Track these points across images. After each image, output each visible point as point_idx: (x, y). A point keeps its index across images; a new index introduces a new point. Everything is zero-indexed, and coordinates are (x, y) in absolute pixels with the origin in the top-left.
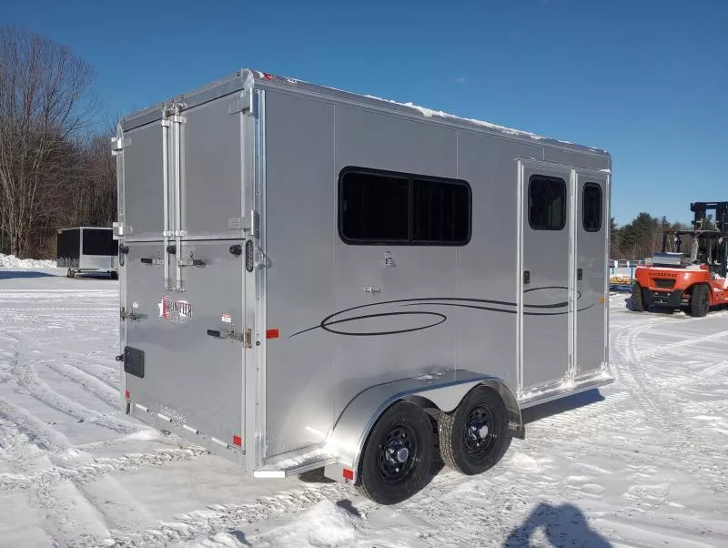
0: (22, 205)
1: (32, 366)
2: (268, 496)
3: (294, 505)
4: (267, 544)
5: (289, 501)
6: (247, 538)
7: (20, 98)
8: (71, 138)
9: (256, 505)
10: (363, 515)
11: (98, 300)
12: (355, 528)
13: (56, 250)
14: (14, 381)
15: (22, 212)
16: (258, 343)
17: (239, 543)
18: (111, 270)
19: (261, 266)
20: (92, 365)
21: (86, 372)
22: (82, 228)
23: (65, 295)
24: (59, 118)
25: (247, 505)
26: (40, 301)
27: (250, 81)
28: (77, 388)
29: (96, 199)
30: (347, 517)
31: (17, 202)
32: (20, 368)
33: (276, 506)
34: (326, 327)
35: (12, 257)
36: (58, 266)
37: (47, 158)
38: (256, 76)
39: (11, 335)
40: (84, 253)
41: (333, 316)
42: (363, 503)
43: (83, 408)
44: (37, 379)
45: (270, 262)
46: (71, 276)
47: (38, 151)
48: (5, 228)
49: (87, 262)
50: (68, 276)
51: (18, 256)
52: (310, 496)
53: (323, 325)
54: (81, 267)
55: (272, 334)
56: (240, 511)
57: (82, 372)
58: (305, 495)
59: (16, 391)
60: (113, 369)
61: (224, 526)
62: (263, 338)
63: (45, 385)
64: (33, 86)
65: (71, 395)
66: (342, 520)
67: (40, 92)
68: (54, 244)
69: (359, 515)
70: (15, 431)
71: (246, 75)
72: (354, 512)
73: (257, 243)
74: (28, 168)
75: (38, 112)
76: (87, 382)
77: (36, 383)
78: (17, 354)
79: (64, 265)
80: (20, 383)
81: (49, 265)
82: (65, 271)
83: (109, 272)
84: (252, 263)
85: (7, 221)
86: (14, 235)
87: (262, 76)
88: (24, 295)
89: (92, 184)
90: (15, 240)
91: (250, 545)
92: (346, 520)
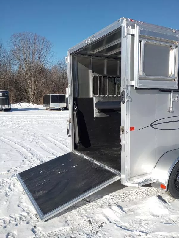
0: (33, 88)
1: (39, 138)
2: (127, 191)
3: (138, 196)
4: (132, 213)
5: (136, 194)
6: (124, 209)
7: (31, 54)
8: (46, 67)
9: (123, 195)
10: (169, 203)
11: (56, 117)
12: (168, 209)
13: (43, 102)
14: (34, 142)
15: (33, 90)
16: (127, 133)
17: (121, 211)
18: (59, 107)
19: (128, 101)
20: (57, 137)
21: (56, 140)
22: (50, 94)
23: (46, 115)
24: (43, 60)
25: (120, 194)
26: (39, 117)
27: (124, 22)
28: (53, 145)
29: (53, 86)
30: (164, 204)
31: (32, 87)
32: (35, 138)
33: (131, 196)
34: (152, 126)
35: (31, 104)
36: (44, 106)
37: (40, 73)
38: (127, 20)
39: (32, 127)
40: (51, 102)
41: (155, 121)
42: (167, 197)
43: (56, 152)
44: (41, 142)
45: (131, 99)
46: (47, 109)
47: (37, 71)
48: (28, 95)
49: (52, 105)
50: (47, 110)
51: (32, 103)
52: (144, 192)
53: (151, 126)
54: (50, 106)
55: (132, 129)
56: (118, 197)
57: (54, 140)
58: (142, 191)
59: (35, 146)
60: (64, 139)
61: (113, 202)
62: (128, 130)
63: (44, 144)
64: (35, 51)
65: (52, 147)
66: (162, 205)
67: (37, 52)
68: (42, 100)
69: (167, 203)
70: (36, 159)
71: (122, 20)
72: (164, 201)
73: (126, 91)
74: (34, 77)
75: (37, 59)
76: (56, 143)
77: (41, 143)
78: (34, 134)
79: (45, 106)
80: (36, 143)
81: (41, 106)
82: (46, 108)
83: (58, 108)
84: (124, 100)
85: (29, 93)
86: (31, 97)
87: (129, 20)
88: (35, 115)
89: (52, 81)
90: (31, 99)
91: (125, 212)
92: (163, 205)
